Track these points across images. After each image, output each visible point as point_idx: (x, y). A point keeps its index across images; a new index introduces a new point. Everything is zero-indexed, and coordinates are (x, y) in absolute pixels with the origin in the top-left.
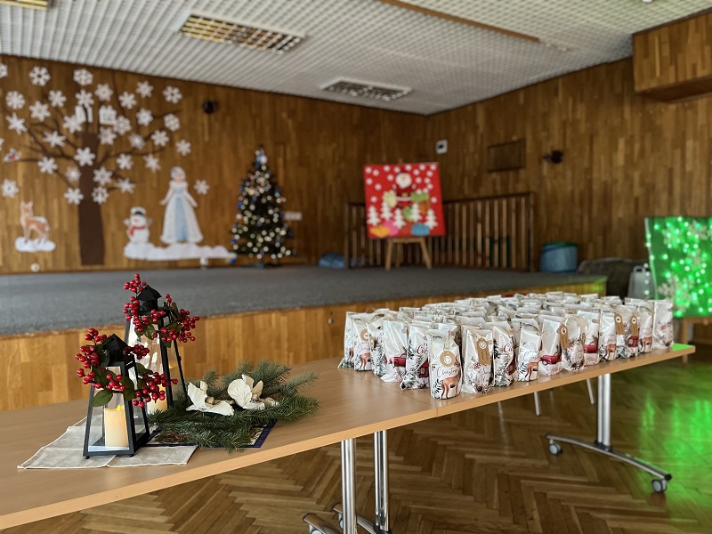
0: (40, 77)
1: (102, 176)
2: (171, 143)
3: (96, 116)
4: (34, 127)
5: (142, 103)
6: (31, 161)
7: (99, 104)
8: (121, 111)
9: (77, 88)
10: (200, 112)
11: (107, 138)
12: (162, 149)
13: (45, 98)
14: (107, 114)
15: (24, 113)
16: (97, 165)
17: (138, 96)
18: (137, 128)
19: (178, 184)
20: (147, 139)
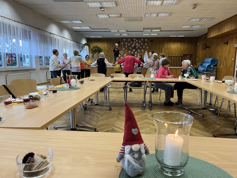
0: (129, 40)
1: (136, 53)
2: (146, 47)
3: (136, 44)
4: (128, 47)
5: (142, 42)
6: (128, 51)
7: (136, 43)
8: (139, 43)
9: (134, 41)
10: (150, 42)
11: (137, 47)
12: (144, 48)
13: (130, 43)
14: (137, 44)
15: (127, 45)
16: (135, 51)
17: (141, 41)
18: (141, 45)
19: (146, 54)
20: (142, 47)
